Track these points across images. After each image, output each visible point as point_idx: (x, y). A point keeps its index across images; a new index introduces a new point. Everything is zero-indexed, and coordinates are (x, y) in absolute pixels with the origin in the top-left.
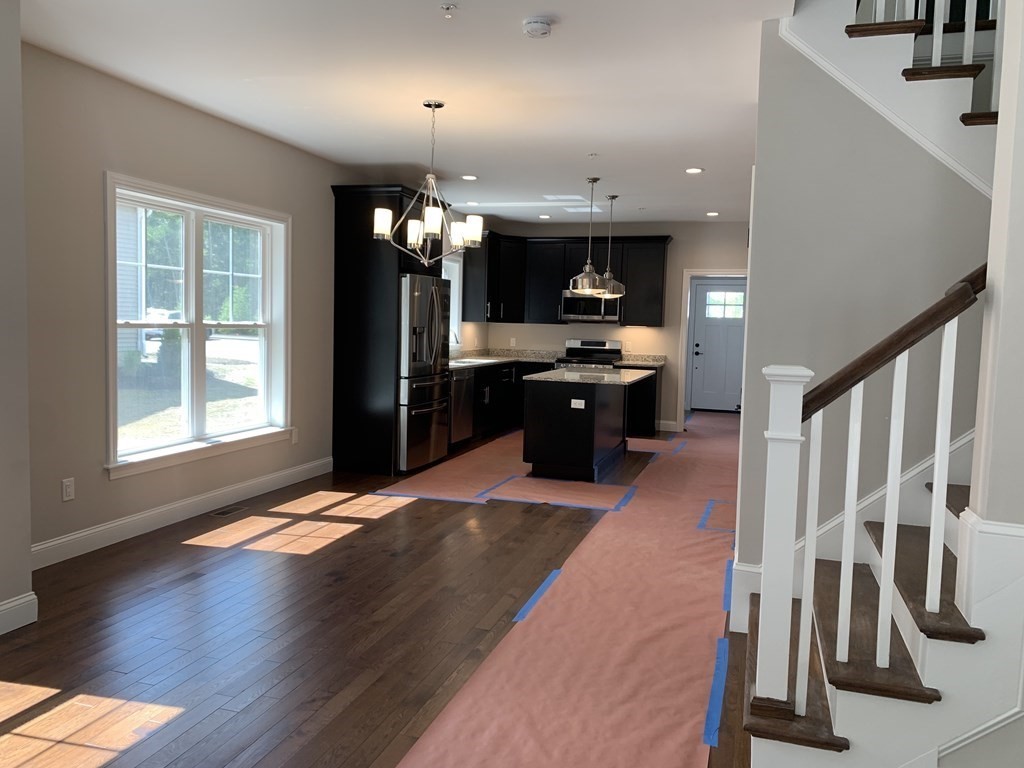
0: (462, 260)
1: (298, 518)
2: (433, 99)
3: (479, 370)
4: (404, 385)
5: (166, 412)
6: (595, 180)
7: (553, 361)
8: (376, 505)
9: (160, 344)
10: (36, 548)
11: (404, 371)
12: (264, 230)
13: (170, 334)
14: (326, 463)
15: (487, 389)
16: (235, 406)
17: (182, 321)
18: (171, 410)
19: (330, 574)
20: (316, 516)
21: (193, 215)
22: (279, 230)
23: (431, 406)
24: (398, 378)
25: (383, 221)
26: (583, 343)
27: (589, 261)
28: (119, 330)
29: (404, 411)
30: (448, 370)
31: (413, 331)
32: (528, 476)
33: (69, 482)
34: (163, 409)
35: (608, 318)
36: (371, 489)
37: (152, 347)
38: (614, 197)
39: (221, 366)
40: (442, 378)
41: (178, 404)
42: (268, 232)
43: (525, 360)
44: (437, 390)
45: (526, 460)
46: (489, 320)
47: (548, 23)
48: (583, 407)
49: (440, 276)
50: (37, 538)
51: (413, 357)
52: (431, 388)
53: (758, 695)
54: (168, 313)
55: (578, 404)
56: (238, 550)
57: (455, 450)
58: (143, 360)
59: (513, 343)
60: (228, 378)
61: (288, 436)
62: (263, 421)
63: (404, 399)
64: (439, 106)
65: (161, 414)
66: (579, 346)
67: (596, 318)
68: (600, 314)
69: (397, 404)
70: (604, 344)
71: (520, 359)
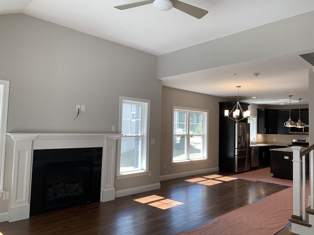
0: (257, 117)
1: (209, 179)
2: (238, 85)
3: (260, 148)
4: (236, 150)
5: (181, 155)
6: (291, 96)
7: (287, 146)
8: (227, 179)
9: (180, 138)
10: (161, 177)
11: (236, 147)
12: (203, 114)
13: (182, 137)
14: (217, 169)
15: (264, 153)
16: (198, 155)
17: (185, 134)
18: (182, 155)
19: (213, 189)
20: (213, 179)
21: (188, 112)
22: (206, 114)
23: (245, 156)
24: (235, 148)
25: (227, 113)
26: (298, 141)
27: (290, 118)
28: (174, 136)
29: (236, 157)
30: (249, 147)
31: (239, 137)
32: (272, 177)
33: (165, 165)
34: (180, 155)
35: (306, 133)
36: (227, 176)
37: (178, 139)
38: (300, 99)
39: (195, 144)
40: (248, 149)
41: (184, 154)
42: (204, 114)
43: (277, 145)
44: (247, 152)
45: (271, 172)
46: (265, 133)
47: (257, 74)
48: (288, 159)
49: (247, 122)
50: (161, 175)
51: (239, 143)
52: (245, 151)
53: (293, 214)
54: (182, 130)
55: (286, 158)
56: (195, 184)
57: (252, 169)
58: (176, 142)
59: (275, 140)
60: (196, 148)
61: (207, 161)
62: (202, 157)
63: (236, 154)
64: (240, 87)
65: (180, 156)
66: (297, 141)
67: (301, 133)
68: (302, 132)
69: (235, 155)
70: (305, 141)
71: (276, 145)
